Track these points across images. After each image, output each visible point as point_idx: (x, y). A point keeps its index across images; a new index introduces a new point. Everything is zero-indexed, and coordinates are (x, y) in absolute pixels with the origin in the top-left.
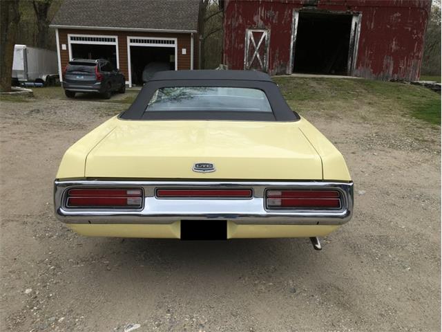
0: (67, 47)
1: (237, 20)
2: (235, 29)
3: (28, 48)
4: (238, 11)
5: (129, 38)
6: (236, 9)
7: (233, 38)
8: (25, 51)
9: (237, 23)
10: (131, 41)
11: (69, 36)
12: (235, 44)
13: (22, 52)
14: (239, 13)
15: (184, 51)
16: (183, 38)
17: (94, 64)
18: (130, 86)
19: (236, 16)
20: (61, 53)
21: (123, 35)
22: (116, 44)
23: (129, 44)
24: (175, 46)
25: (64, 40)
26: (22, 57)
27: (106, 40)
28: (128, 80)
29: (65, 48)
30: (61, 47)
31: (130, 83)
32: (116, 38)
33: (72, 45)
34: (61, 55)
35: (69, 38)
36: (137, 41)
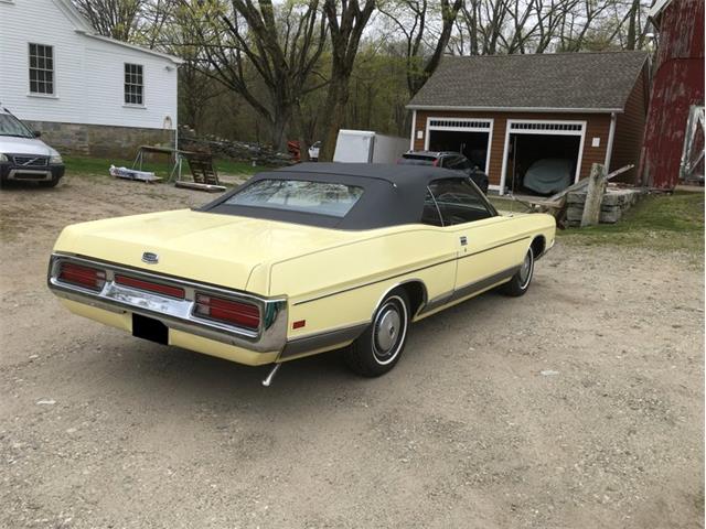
0: (424, 135)
1: (674, 91)
2: (668, 106)
3: (377, 136)
4: (679, 74)
5: (510, 122)
6: (675, 73)
7: (664, 121)
8: (373, 139)
9: (675, 96)
10: (513, 126)
11: (429, 119)
12: (665, 131)
13: (368, 141)
14: (680, 79)
15: (596, 142)
16: (597, 122)
17: (434, 159)
18: (501, 193)
19: (674, 83)
20: (415, 142)
21: (500, 117)
22: (490, 130)
23: (509, 130)
24: (582, 133)
25: (421, 127)
26: (368, 146)
27: (476, 125)
28: (498, 184)
29: (422, 135)
30: (416, 135)
31: (501, 188)
32: (491, 121)
33: (431, 132)
34: (415, 146)
35: (428, 123)
36: (521, 126)
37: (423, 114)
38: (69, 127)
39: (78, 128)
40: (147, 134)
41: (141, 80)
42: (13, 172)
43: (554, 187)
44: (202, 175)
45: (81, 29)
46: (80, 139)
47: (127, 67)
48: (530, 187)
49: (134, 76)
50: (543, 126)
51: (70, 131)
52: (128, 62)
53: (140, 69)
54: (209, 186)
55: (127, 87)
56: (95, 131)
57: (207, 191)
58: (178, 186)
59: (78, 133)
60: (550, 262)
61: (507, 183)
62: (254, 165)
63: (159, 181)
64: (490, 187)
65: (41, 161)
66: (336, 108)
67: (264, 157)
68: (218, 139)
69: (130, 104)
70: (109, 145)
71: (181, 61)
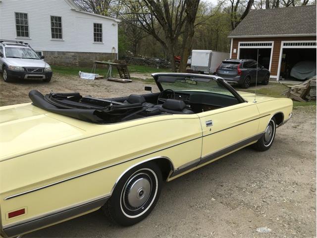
0: (237, 51)
3: (213, 52)
5: (283, 42)
8: (211, 54)
10: (284, 44)
11: (240, 43)
13: (209, 55)
17: (238, 63)
18: (277, 80)
20: (232, 55)
21: (278, 40)
22: (272, 47)
23: (282, 47)
25: (235, 47)
26: (208, 58)
27: (264, 45)
28: (276, 75)
29: (235, 51)
30: (233, 51)
31: (277, 77)
32: (273, 42)
33: (241, 49)
34: (232, 56)
35: (239, 45)
36: (289, 44)
37: (236, 40)
38: (69, 54)
39: (73, 54)
40: (104, 56)
41: (101, 31)
42: (27, 76)
43: (307, 76)
44: (123, 75)
45: (73, 8)
46: (74, 59)
47: (95, 25)
48: (294, 76)
49: (98, 29)
50: (301, 44)
51: (70, 55)
52: (95, 22)
53: (100, 26)
54: (124, 80)
55: (95, 34)
56: (81, 55)
57: (122, 82)
58: (109, 80)
59: (73, 56)
60: (293, 125)
61: (281, 74)
62: (158, 68)
63: (102, 78)
64: (271, 77)
65: (40, 70)
66: (187, 39)
67: (162, 64)
68: (143, 56)
69: (97, 42)
70: (87, 61)
71: (119, 21)
